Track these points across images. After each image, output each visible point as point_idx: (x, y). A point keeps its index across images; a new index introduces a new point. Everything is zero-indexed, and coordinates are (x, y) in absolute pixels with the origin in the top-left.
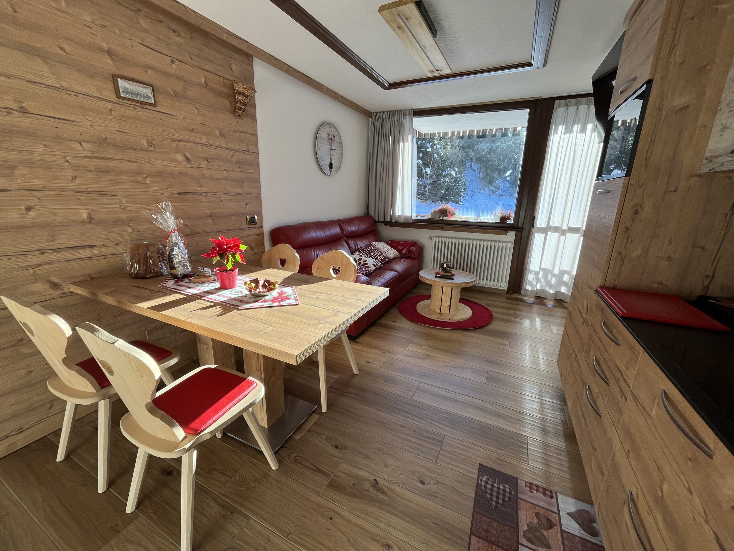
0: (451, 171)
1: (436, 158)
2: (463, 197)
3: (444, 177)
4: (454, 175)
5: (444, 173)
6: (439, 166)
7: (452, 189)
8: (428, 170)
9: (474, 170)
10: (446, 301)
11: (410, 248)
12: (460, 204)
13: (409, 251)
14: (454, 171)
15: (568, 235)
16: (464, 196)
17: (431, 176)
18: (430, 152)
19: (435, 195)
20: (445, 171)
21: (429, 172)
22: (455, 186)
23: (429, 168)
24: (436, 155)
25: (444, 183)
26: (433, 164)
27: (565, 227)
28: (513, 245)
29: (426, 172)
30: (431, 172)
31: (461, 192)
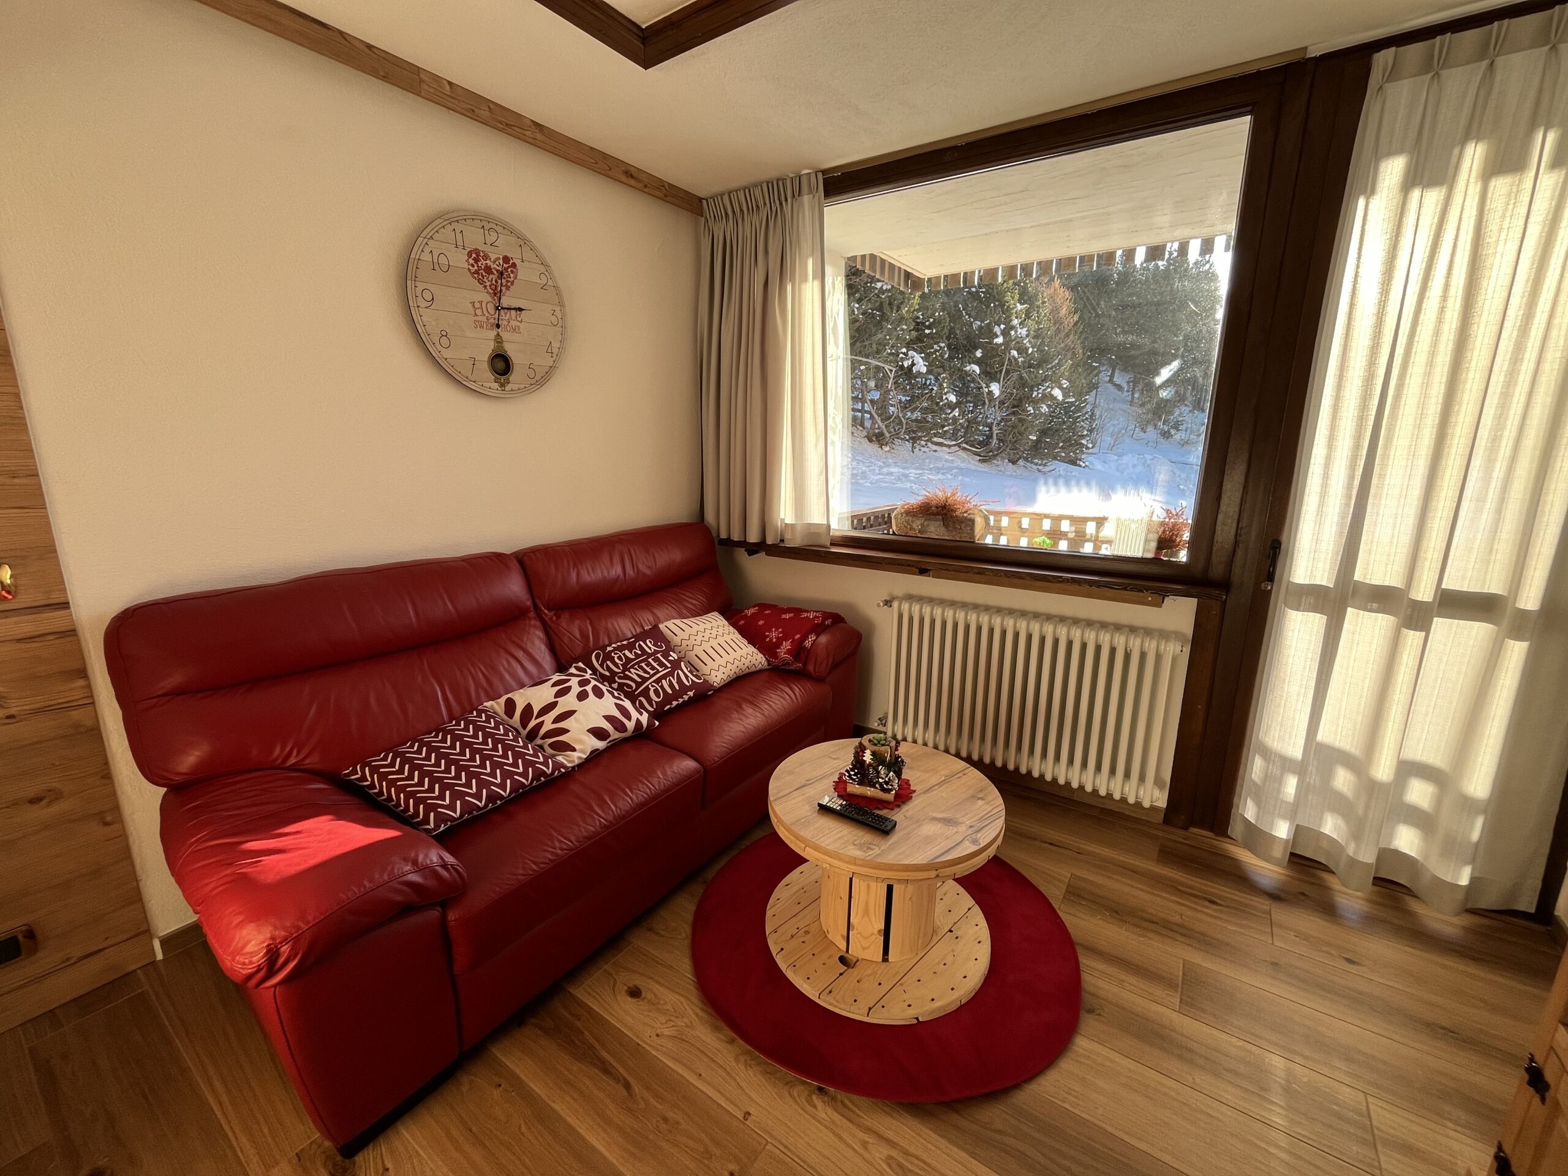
0: (1052, 388)
1: (1016, 360)
2: (1087, 448)
3: (1035, 402)
4: (1060, 398)
5: (1035, 394)
6: (1021, 378)
7: (1057, 431)
8: (996, 388)
9: (1119, 387)
10: (866, 912)
11: (804, 638)
12: (1080, 466)
13: (798, 651)
14: (1060, 388)
15: (1441, 625)
16: (1090, 445)
17: (1002, 403)
18: (1001, 345)
19: (1013, 445)
20: (1039, 389)
21: (997, 393)
22: (1064, 422)
23: (999, 383)
24: (1014, 353)
25: (1035, 416)
26: (1008, 372)
27: (1424, 592)
28: (1187, 650)
29: (990, 393)
30: (1002, 393)
31: (1083, 437)
